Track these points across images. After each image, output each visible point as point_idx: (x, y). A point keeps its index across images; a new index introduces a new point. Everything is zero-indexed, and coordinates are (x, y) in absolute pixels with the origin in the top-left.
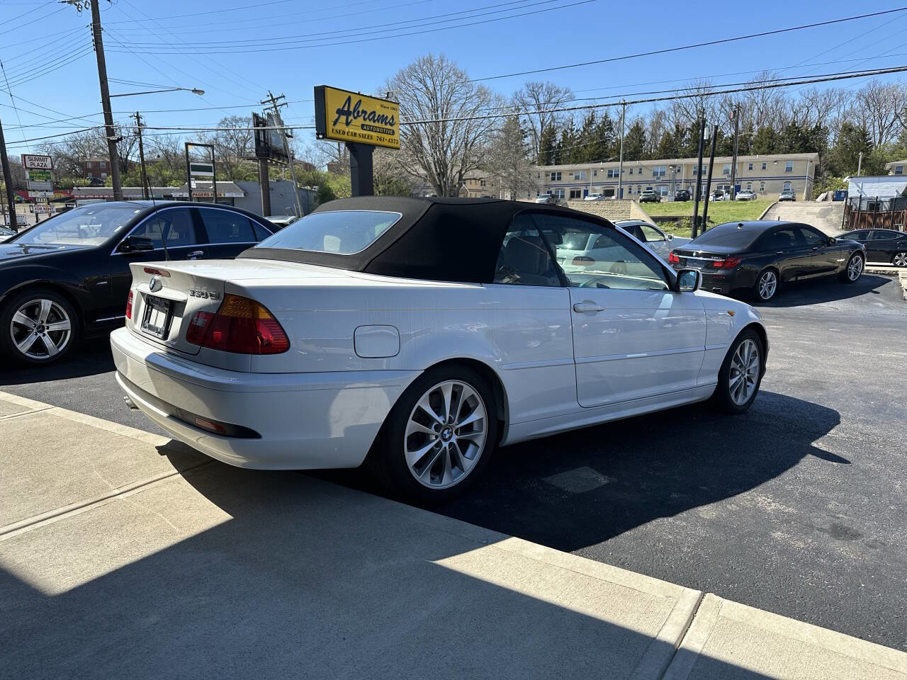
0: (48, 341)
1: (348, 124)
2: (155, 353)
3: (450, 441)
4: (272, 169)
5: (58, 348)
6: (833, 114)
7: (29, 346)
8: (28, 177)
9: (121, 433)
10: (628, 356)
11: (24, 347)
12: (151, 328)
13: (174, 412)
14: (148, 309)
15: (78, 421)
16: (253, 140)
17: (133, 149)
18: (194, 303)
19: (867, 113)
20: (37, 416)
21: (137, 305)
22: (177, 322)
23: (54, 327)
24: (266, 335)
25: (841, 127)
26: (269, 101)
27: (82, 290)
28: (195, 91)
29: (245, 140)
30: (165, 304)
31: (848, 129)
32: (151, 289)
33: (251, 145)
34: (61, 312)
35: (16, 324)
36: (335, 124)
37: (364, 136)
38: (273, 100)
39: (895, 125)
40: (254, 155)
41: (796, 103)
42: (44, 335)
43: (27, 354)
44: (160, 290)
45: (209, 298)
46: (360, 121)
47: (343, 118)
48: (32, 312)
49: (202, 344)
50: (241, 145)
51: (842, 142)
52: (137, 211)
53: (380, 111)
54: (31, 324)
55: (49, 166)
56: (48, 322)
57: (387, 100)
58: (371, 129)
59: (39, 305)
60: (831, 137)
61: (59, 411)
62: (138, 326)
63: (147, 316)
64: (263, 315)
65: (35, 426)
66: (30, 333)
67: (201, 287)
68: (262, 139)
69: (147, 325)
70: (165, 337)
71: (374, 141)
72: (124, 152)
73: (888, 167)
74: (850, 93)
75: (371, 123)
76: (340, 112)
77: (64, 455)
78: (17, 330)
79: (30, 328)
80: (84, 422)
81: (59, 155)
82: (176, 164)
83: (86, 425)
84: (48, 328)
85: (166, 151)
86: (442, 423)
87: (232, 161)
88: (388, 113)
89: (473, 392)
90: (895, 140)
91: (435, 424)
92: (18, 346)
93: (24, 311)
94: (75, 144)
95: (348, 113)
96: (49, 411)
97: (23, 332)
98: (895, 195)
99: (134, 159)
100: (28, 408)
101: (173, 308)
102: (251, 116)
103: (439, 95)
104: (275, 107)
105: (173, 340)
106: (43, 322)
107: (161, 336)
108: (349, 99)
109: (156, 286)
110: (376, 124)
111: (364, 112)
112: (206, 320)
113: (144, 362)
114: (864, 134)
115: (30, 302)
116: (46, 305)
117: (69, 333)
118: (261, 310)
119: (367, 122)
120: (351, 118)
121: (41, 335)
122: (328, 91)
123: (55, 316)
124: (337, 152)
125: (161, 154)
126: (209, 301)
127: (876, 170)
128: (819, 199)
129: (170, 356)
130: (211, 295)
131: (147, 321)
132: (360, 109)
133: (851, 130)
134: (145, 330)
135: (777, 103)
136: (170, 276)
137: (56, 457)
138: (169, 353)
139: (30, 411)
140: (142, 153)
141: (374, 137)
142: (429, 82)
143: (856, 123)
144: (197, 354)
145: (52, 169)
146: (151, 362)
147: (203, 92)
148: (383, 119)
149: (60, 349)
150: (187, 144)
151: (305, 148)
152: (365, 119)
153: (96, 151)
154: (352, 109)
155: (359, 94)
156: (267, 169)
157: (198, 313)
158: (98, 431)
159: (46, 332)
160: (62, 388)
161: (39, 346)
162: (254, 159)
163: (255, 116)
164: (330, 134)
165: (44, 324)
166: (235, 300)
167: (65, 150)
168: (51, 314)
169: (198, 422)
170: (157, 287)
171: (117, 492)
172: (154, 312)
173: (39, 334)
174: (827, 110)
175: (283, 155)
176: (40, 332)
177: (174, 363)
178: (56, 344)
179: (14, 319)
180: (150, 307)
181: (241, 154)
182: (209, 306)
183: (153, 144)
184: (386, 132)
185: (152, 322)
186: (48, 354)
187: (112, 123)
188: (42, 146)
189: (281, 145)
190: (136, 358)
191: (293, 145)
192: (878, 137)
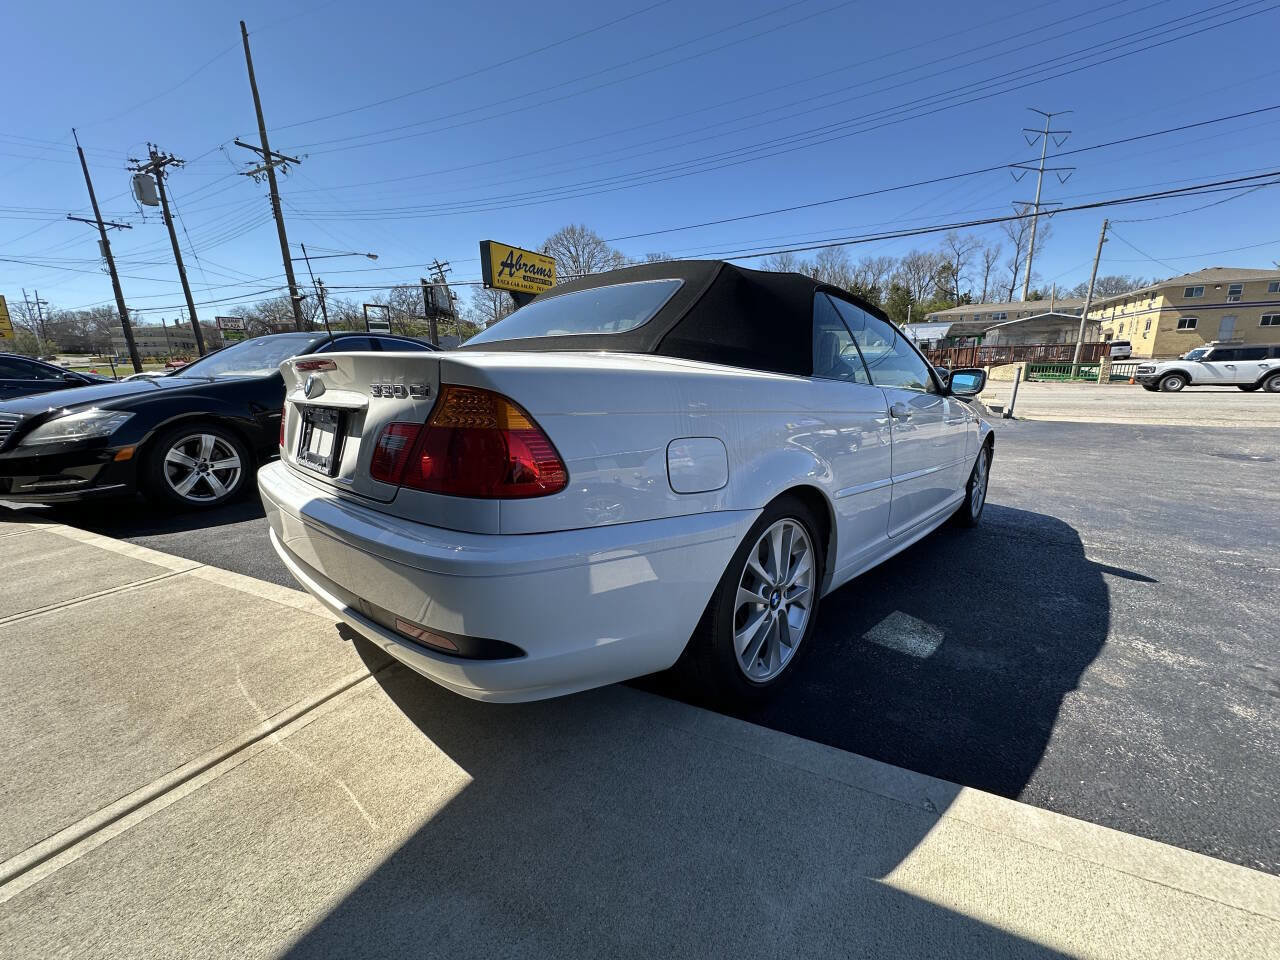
0: (213, 481)
1: (511, 275)
2: (317, 499)
3: (779, 608)
4: (440, 327)
5: (227, 487)
6: (884, 277)
7: (189, 487)
8: (222, 336)
9: (288, 603)
10: (928, 471)
11: (183, 489)
12: (312, 458)
13: (357, 605)
14: (307, 427)
15: (231, 586)
16: (423, 304)
17: (318, 313)
18: (379, 408)
19: (909, 276)
20: (177, 581)
21: (292, 423)
22: (353, 446)
23: (220, 465)
24: (526, 460)
25: (890, 286)
26: (435, 268)
27: (255, 424)
28: (369, 256)
29: (416, 304)
30: (332, 417)
31: (896, 288)
32: (307, 394)
33: (421, 308)
34: (226, 448)
35: (171, 463)
36: (499, 275)
37: (526, 287)
38: (439, 266)
39: (930, 285)
40: (424, 315)
41: (857, 268)
42: (208, 474)
43: (188, 497)
44: (322, 394)
45: (410, 397)
46: (522, 272)
47: (507, 270)
48: (192, 450)
49: (401, 483)
50: (412, 308)
51: (892, 298)
52: (312, 341)
53: (539, 265)
54: (190, 463)
55: (242, 327)
56: (212, 459)
57: (543, 256)
58: (532, 280)
59: (198, 442)
60: (883, 295)
61: (209, 573)
62: (293, 457)
63: (306, 440)
64: (516, 422)
65: (168, 597)
66: (188, 473)
67: (393, 379)
68: (430, 300)
69: (306, 454)
70: (334, 472)
71: (534, 291)
72: (310, 316)
73: (927, 317)
74: (897, 261)
75: (532, 275)
76: (504, 264)
77: (198, 649)
78: (174, 470)
79: (189, 468)
80: (239, 587)
81: (251, 319)
82: (356, 324)
83: (241, 593)
84: (213, 466)
85: (347, 315)
86: (772, 583)
87: (406, 321)
88: (546, 267)
89: (803, 534)
90: (930, 297)
91: (763, 586)
92: (176, 488)
93: (182, 448)
94: (265, 309)
95: (511, 266)
96: (194, 573)
97: (181, 472)
98: (940, 337)
99: (319, 321)
100: (167, 570)
101: (344, 420)
102: (419, 283)
103: (581, 259)
104: (441, 272)
105: (348, 476)
106: (205, 460)
107: (326, 470)
108: (512, 253)
109: (315, 389)
110: (536, 276)
111: (525, 265)
112: (405, 438)
113: (298, 515)
114: (908, 292)
115: (187, 438)
116: (208, 441)
117: (239, 470)
118: (512, 412)
119: (528, 274)
120: (514, 269)
121: (204, 474)
122: (492, 245)
123: (220, 453)
124: (493, 312)
125: (342, 317)
126: (410, 401)
127: (918, 319)
128: (876, 344)
129: (342, 503)
130: (413, 391)
131: (306, 448)
132: (522, 262)
133: (898, 289)
134: (305, 462)
135: (842, 268)
136: (335, 367)
137: (183, 654)
138: (341, 498)
139: (168, 574)
140: (326, 316)
141: (535, 288)
142: (572, 249)
143: (902, 284)
144: (392, 501)
145: (245, 329)
146: (312, 515)
147: (376, 257)
148: (541, 271)
149: (230, 489)
150: (365, 306)
151: (466, 309)
152: (526, 271)
153: (285, 315)
154: (514, 262)
155: (520, 249)
156: (436, 327)
157: (390, 425)
158: (255, 601)
159: (210, 470)
160: (225, 536)
161: (202, 487)
162: (424, 318)
163: (424, 281)
164: (496, 284)
165: (208, 462)
166: (459, 397)
167: (257, 314)
168: (216, 451)
169: (401, 627)
170: (317, 389)
171: (268, 726)
172: (316, 432)
173: (202, 474)
174: (880, 273)
175: (450, 314)
176: (203, 471)
177: (352, 515)
178: (224, 484)
179: (169, 457)
180: (310, 425)
181: (413, 315)
182: (410, 411)
183: (336, 309)
184: (544, 282)
185: (313, 450)
186: (215, 495)
187: (294, 284)
188: (236, 311)
189: (446, 306)
190: (288, 509)
191: (457, 306)
192: (917, 294)
